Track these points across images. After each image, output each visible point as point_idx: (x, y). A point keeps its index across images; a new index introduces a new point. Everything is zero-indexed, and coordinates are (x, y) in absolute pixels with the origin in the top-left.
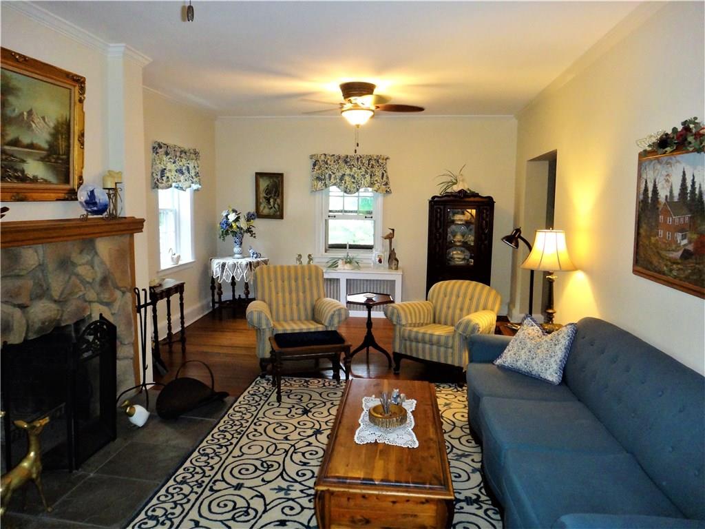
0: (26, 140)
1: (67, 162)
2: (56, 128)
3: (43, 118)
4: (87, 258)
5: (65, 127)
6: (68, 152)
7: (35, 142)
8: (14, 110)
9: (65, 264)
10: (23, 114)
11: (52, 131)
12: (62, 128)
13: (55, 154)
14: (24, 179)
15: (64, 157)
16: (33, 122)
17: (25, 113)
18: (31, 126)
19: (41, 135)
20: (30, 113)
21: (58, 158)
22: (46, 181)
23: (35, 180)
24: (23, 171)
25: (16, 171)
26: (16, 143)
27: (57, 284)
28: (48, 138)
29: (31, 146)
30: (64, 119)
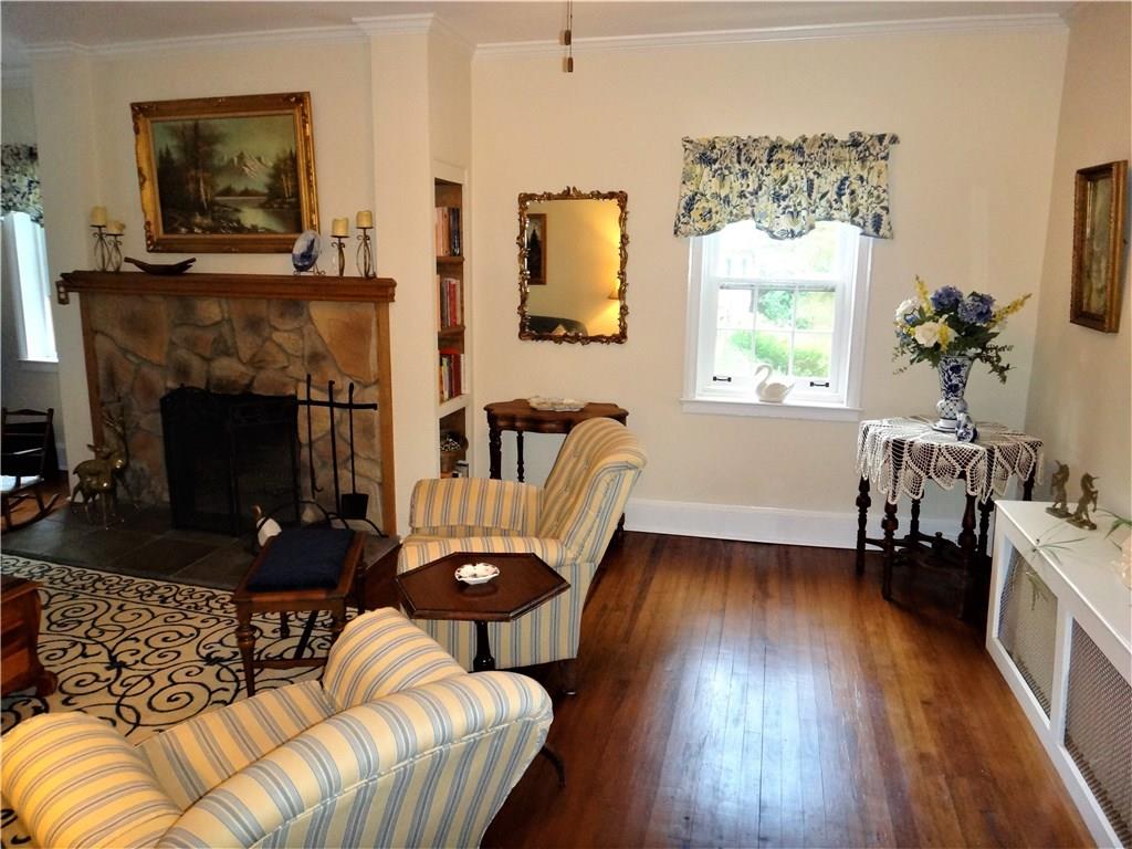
0: (239, 187)
1: (298, 205)
2: (276, 167)
3: (259, 159)
5: (289, 162)
6: (297, 194)
7: (250, 188)
8: (223, 158)
9: (254, 324)
10: (232, 160)
11: (272, 171)
12: (286, 164)
13: (278, 197)
14: (240, 229)
15: (293, 200)
16: (246, 166)
17: (236, 160)
18: (243, 170)
19: (257, 178)
20: (241, 157)
21: (284, 203)
22: (269, 231)
23: (254, 229)
24: (238, 222)
25: (231, 221)
26: (228, 192)
27: (246, 345)
28: (267, 180)
29: (246, 193)
30: (288, 151)
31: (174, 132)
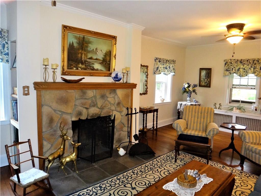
0: (95, 57)
1: (110, 64)
2: (106, 54)
3: (101, 50)
4: (112, 95)
5: (109, 53)
6: (110, 61)
7: (98, 58)
8: (91, 48)
9: (103, 97)
10: (94, 49)
11: (105, 54)
12: (108, 53)
13: (105, 62)
14: (93, 69)
15: (109, 63)
16: (97, 52)
17: (95, 49)
18: (97, 53)
19: (100, 56)
20: (96, 49)
21: (106, 63)
22: (101, 70)
23: (97, 70)
24: (93, 67)
25: (91, 67)
26: (91, 58)
27: (100, 103)
28: (103, 57)
29: (97, 59)
30: (109, 50)
31: (76, 37)
